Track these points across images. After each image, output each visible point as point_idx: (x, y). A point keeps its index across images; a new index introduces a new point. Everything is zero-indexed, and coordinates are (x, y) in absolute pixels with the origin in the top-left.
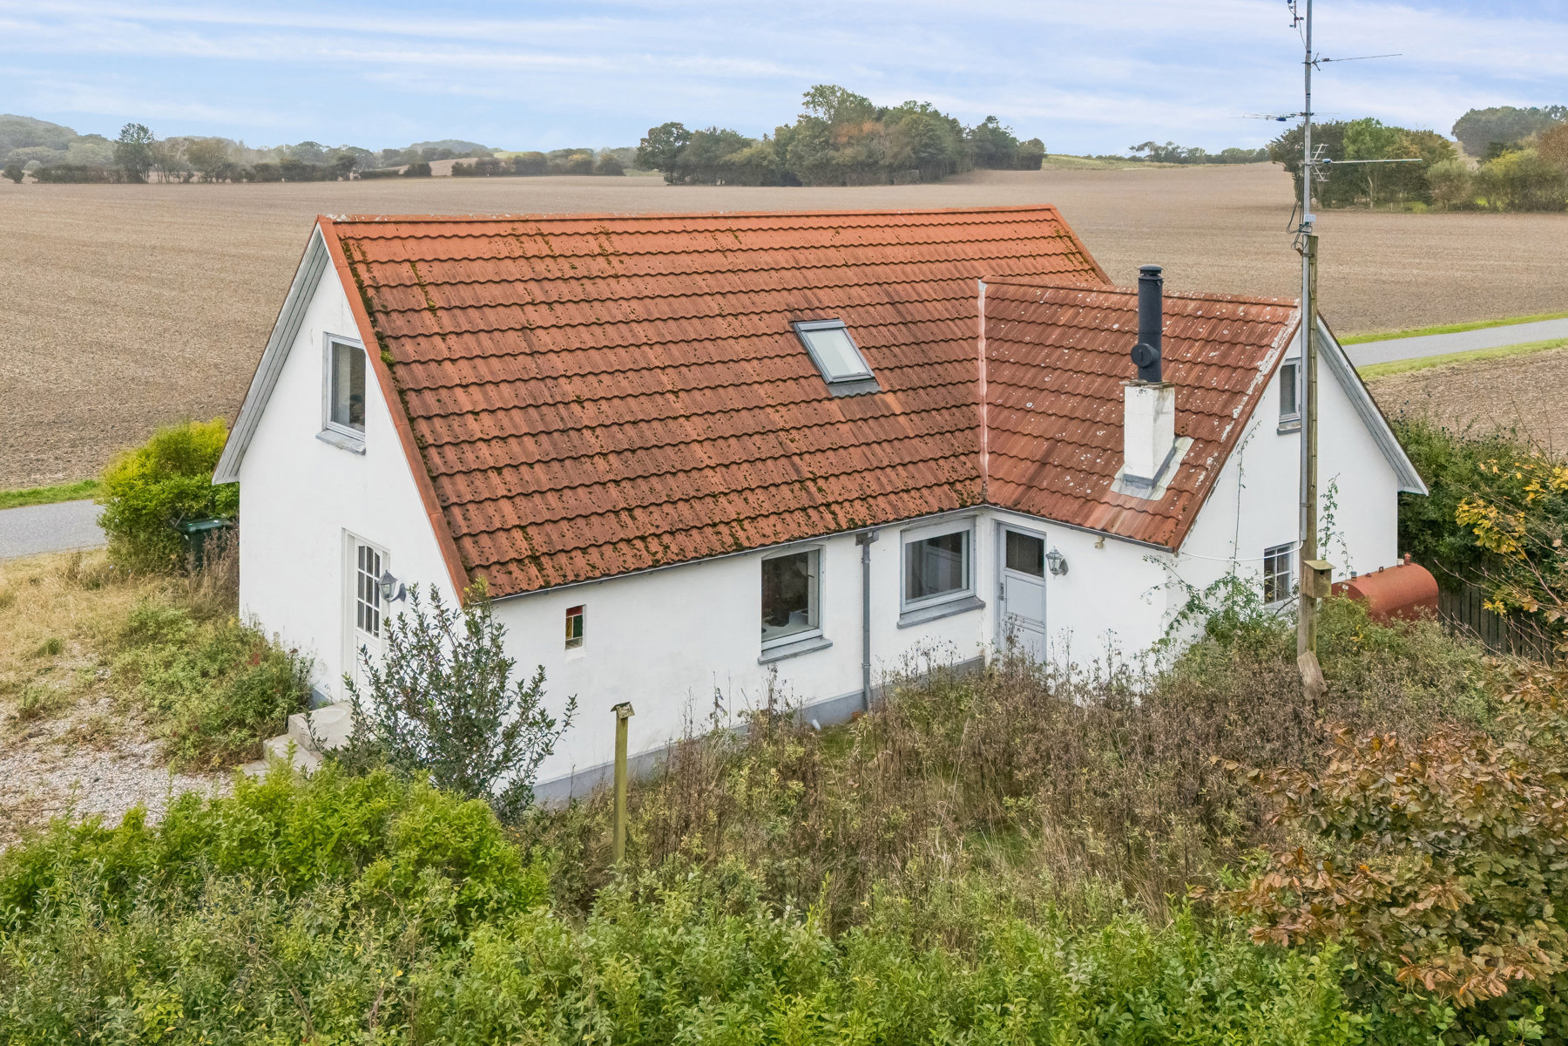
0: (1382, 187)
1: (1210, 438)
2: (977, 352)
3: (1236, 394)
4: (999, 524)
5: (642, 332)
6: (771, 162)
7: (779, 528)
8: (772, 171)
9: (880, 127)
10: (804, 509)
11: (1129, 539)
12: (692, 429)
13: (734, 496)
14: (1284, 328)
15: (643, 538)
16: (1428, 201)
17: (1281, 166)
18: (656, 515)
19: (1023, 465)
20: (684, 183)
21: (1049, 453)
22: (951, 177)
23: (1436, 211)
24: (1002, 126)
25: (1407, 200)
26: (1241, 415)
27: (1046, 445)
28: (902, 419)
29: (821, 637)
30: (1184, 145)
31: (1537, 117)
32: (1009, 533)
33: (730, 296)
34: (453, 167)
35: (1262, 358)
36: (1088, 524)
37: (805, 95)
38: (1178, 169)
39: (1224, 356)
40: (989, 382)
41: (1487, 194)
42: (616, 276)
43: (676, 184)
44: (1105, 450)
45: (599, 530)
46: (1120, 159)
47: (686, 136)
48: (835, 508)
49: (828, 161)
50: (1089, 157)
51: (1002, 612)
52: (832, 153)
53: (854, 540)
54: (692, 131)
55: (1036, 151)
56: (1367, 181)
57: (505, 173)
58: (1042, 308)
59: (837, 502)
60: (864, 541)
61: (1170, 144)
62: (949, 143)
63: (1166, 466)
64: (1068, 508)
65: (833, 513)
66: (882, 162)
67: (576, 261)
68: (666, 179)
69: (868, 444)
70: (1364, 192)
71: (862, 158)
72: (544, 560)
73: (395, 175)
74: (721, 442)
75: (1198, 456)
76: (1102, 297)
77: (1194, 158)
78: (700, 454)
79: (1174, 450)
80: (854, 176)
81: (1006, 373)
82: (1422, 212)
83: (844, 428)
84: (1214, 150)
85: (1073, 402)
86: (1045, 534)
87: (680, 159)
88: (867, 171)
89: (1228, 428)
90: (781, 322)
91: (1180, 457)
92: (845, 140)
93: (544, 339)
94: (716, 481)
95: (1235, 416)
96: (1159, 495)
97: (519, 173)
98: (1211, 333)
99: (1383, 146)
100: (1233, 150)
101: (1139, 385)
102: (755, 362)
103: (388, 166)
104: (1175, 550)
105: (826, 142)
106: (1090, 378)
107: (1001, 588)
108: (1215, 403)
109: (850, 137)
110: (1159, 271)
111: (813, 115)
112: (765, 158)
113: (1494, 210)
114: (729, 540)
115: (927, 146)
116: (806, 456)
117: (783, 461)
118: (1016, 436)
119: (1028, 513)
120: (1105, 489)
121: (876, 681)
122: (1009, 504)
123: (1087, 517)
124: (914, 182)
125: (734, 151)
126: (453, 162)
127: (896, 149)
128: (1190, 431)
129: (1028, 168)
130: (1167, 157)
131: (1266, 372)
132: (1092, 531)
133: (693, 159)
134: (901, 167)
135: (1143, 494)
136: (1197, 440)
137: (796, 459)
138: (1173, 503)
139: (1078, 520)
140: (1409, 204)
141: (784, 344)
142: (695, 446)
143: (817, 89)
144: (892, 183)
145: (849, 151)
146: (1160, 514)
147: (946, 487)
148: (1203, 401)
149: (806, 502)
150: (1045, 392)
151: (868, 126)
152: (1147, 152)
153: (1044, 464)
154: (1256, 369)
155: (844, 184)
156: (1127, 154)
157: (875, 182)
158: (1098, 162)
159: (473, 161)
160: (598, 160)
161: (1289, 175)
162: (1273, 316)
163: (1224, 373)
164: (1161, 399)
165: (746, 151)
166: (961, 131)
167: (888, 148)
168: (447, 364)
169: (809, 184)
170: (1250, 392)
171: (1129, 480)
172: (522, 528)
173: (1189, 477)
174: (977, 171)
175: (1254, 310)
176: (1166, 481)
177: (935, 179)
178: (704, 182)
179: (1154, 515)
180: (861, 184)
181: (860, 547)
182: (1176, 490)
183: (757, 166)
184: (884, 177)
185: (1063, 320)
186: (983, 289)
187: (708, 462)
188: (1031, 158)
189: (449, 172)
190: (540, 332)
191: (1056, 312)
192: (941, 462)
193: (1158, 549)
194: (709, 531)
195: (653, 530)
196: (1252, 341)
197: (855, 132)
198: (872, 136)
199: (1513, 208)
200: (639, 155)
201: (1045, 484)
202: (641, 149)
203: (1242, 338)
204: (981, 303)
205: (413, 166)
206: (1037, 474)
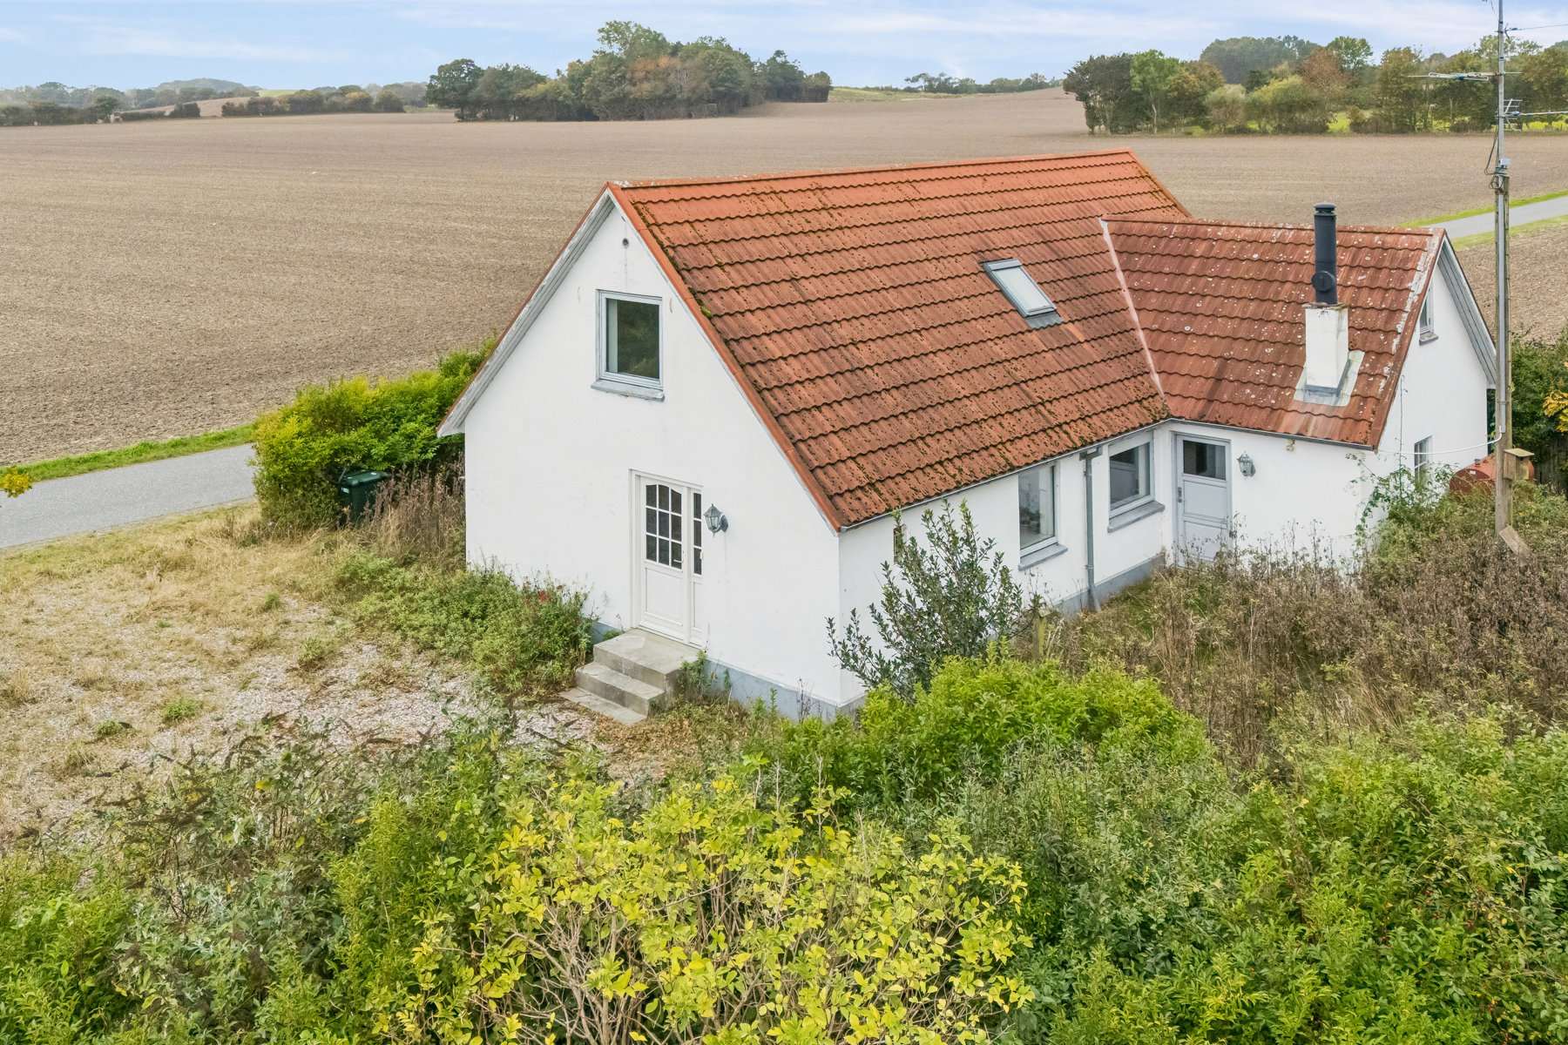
0: (1164, 115)
1: (1380, 350)
2: (1118, 282)
3: (1394, 312)
4: (1176, 434)
5: (878, 278)
6: (566, 97)
7: (1033, 447)
8: (568, 106)
9: (676, 62)
10: (1044, 431)
11: (1327, 442)
12: (942, 363)
13: (991, 422)
14: (1424, 254)
15: (940, 463)
16: (1206, 126)
17: (1073, 95)
18: (943, 442)
19: (1199, 382)
20: (476, 120)
21: (1221, 370)
22: (745, 110)
23: (1214, 135)
24: (790, 61)
25: (1188, 125)
26: (1406, 328)
27: (1216, 363)
28: (1086, 346)
29: (1056, 544)
30: (957, 75)
31: (1273, 46)
32: (1185, 442)
33: (927, 241)
34: (224, 107)
35: (1412, 280)
36: (1281, 430)
37: (600, 31)
38: (952, 100)
39: (1373, 278)
40: (1138, 310)
41: (1258, 118)
42: (840, 228)
43: (467, 121)
44: (1278, 365)
45: (908, 457)
46: (896, 90)
47: (477, 73)
48: (1065, 427)
49: (625, 96)
50: (867, 89)
51: (1181, 512)
52: (628, 88)
53: (1078, 456)
54: (484, 68)
55: (821, 83)
56: (1151, 109)
57: (279, 112)
58: (1173, 243)
59: (1066, 423)
60: (1086, 457)
61: (942, 75)
62: (744, 75)
63: (1345, 376)
64: (1257, 417)
65: (1066, 433)
66: (679, 96)
67: (809, 216)
68: (457, 115)
69: (1070, 370)
70: (1149, 119)
71: (660, 92)
72: (879, 486)
73: (161, 116)
74: (965, 373)
75: (1373, 366)
76: (1233, 231)
77: (965, 88)
78: (956, 385)
79: (1349, 363)
80: (652, 110)
81: (1154, 301)
82: (1202, 136)
83: (1048, 356)
84: (983, 80)
85: (1230, 325)
86: (1228, 442)
87: (472, 95)
88: (663, 105)
89: (1396, 341)
90: (970, 264)
91: (1356, 368)
92: (641, 75)
93: (811, 288)
94: (973, 409)
95: (1400, 330)
96: (1345, 401)
97: (293, 112)
98: (1353, 259)
99: (1166, 76)
100: (1001, 80)
101: (1321, 307)
102: (966, 300)
103: (143, 107)
104: (1374, 448)
105: (623, 77)
106: (1242, 303)
107: (1179, 492)
108: (1379, 321)
109: (648, 72)
110: (1333, 209)
111: (608, 51)
112: (560, 93)
113: (1264, 133)
114: (1003, 462)
115: (724, 80)
116: (1030, 383)
117: (1015, 388)
118: (1182, 357)
119: (1216, 423)
120: (1289, 399)
121: (1098, 579)
122: (1194, 416)
123: (1278, 424)
124: (712, 114)
125: (528, 87)
126: (224, 101)
127: (694, 84)
128: (1359, 345)
129: (816, 100)
130: (940, 87)
131: (1419, 291)
132: (1286, 436)
133: (486, 95)
134: (700, 100)
135: (1329, 401)
136: (1367, 353)
137: (1023, 385)
138: (1361, 408)
139: (1270, 428)
140: (1189, 129)
141: (981, 284)
142: (949, 378)
143: (611, 25)
144: (690, 116)
145: (646, 86)
146: (1350, 418)
147: (1137, 404)
148: (1363, 319)
149: (1047, 425)
150: (1200, 317)
151: (664, 61)
152: (921, 83)
153: (1219, 380)
154: (1408, 290)
155: (642, 118)
156: (902, 85)
157: (674, 116)
158: (876, 93)
159: (244, 100)
160: (375, 100)
161: (1081, 104)
162: (1411, 244)
163: (1377, 295)
164: (1340, 318)
165: (541, 87)
166: (752, 65)
167: (685, 84)
168: (748, 315)
169: (606, 119)
170: (1408, 308)
171: (1311, 390)
172: (853, 459)
173: (1370, 384)
174: (768, 103)
175: (1390, 239)
176: (1349, 389)
177: (730, 112)
178: (497, 118)
179: (1345, 419)
180: (659, 118)
181: (1084, 461)
182: (1361, 397)
183: (552, 101)
184: (682, 110)
185: (1199, 252)
186: (1104, 226)
187: (964, 393)
188: (819, 91)
189: (219, 112)
190: (804, 282)
191: (1189, 246)
192: (1126, 382)
193: (1358, 448)
194: (984, 453)
195: (946, 456)
196: (1396, 265)
197: (651, 67)
198: (667, 72)
199: (1281, 131)
200: (428, 93)
201: (1225, 397)
202: (430, 86)
203: (1387, 264)
204: (1107, 238)
205: (180, 107)
206: (1213, 391)
